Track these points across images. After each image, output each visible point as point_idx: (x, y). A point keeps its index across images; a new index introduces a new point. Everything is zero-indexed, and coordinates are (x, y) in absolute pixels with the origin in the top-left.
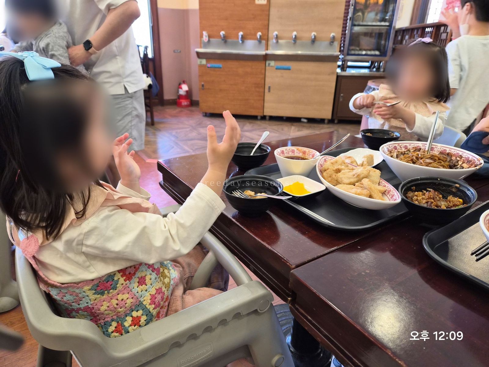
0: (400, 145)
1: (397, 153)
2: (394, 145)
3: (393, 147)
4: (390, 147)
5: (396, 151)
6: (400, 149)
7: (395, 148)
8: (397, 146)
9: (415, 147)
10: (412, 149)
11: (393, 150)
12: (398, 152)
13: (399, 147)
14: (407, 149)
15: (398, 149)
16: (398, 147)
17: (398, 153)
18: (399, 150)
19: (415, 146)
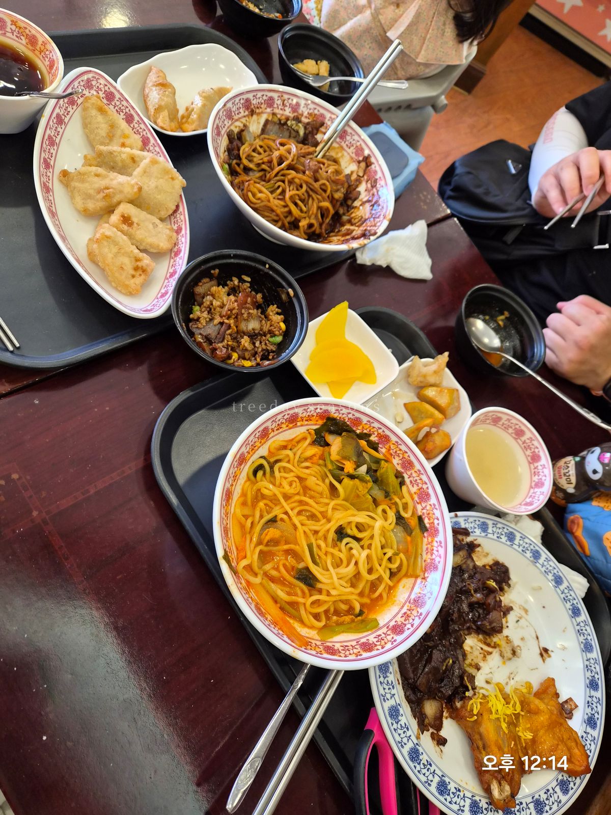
0: (286, 97)
1: (269, 116)
2: (270, 94)
3: (265, 98)
4: (258, 97)
5: (269, 110)
6: (280, 107)
7: (270, 102)
8: (276, 98)
9: (315, 115)
10: (306, 117)
11: (262, 106)
12: (274, 114)
13: (279, 102)
14: (296, 114)
15: (275, 106)
16: (276, 102)
17: (270, 119)
18: (276, 111)
19: (316, 112)
